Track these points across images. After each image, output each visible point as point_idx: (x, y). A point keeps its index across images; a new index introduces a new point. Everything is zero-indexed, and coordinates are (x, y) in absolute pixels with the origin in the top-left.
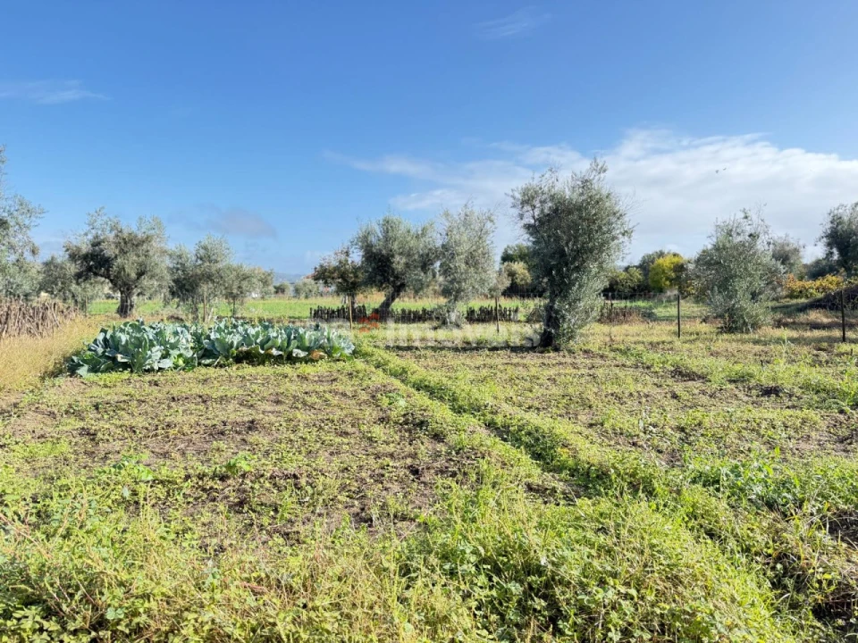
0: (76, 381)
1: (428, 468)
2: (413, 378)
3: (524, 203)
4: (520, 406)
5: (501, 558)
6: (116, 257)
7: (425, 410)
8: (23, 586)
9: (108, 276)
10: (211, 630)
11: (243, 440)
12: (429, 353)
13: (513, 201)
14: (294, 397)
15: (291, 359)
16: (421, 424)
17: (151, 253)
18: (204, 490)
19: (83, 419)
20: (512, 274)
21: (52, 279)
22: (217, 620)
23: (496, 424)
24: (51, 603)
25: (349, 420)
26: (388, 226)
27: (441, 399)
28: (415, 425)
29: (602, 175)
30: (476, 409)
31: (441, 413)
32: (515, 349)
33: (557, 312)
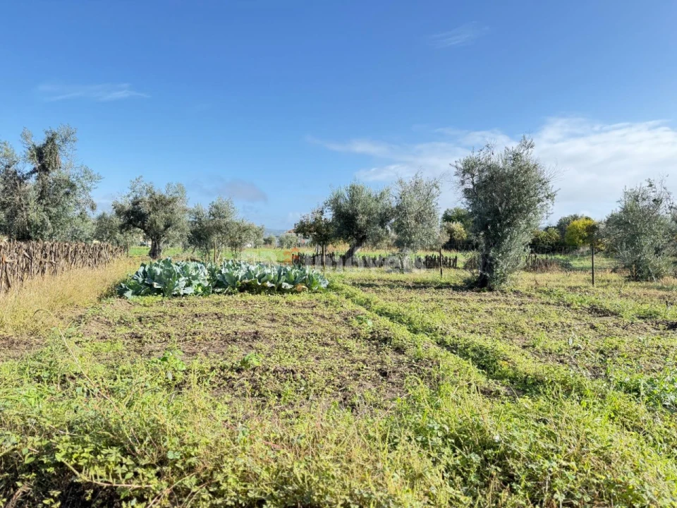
0: (124, 301)
1: (394, 372)
2: (376, 307)
3: (464, 172)
4: (464, 329)
6: (150, 213)
7: (388, 330)
8: (107, 433)
9: (142, 227)
10: (244, 471)
11: (250, 346)
12: (387, 289)
13: (456, 170)
14: (285, 317)
15: (281, 290)
16: (385, 340)
17: (175, 211)
18: (225, 379)
19: (131, 328)
20: (451, 231)
21: (104, 230)
22: (248, 465)
23: (445, 342)
24: (127, 446)
25: (329, 334)
26: (354, 191)
27: (401, 322)
28: (380, 340)
29: (530, 150)
30: (429, 330)
31: (401, 333)
32: (456, 288)
33: (491, 259)
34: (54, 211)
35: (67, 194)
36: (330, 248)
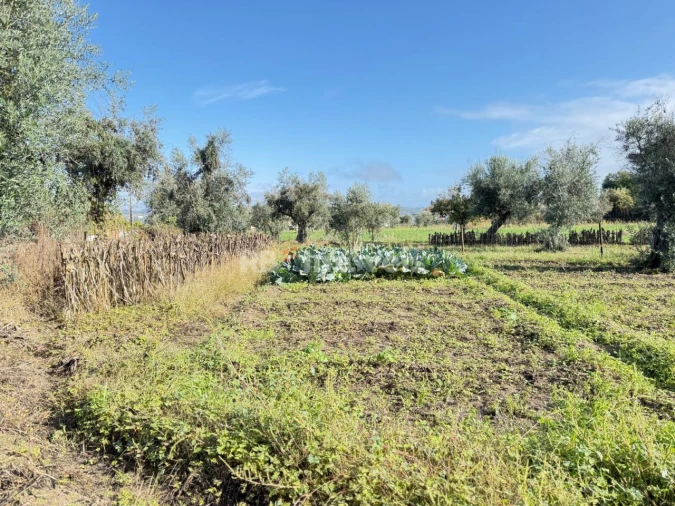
0: (276, 288)
1: (541, 376)
2: (522, 295)
3: (628, 136)
4: (629, 324)
5: (620, 465)
6: (296, 201)
7: (535, 324)
8: (256, 430)
9: (290, 215)
10: (379, 483)
11: (387, 337)
12: (535, 273)
13: (617, 134)
14: (421, 306)
15: (417, 276)
16: (532, 336)
17: (317, 198)
18: (362, 373)
19: (281, 315)
20: (614, 199)
21: (258, 219)
22: (382, 477)
23: (604, 340)
24: (274, 444)
25: (467, 328)
26: (495, 165)
27: (549, 314)
28: (526, 336)
30: (583, 325)
31: (550, 328)
32: (620, 270)
33: (665, 235)
34: (217, 205)
35: (227, 190)
36: (470, 227)
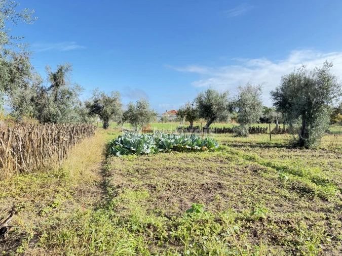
6: (104, 107)
9: (99, 114)
17: (116, 105)
26: (209, 93)
33: (307, 131)
34: (62, 107)
35: (68, 98)
